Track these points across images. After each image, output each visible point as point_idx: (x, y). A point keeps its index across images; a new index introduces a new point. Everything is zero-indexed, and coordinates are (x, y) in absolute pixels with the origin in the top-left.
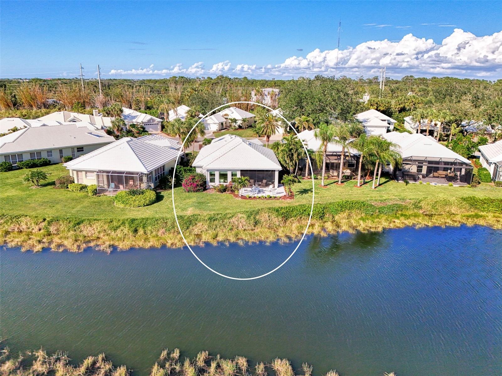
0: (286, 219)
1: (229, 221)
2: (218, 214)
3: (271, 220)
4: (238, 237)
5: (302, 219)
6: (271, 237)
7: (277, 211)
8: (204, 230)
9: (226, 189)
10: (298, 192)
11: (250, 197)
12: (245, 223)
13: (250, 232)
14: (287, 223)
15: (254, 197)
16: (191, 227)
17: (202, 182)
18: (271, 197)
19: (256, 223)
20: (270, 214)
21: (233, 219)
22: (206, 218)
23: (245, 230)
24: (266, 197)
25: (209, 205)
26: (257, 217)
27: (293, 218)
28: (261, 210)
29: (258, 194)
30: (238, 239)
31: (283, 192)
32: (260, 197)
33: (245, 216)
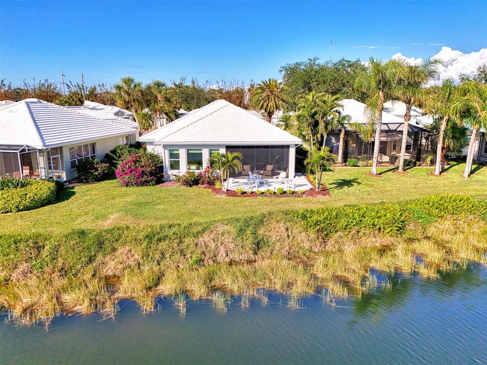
0: (326, 235)
1: (196, 241)
2: (170, 226)
3: (291, 238)
4: (213, 283)
5: (361, 234)
6: (299, 283)
7: (304, 217)
8: (133, 264)
9: (199, 180)
10: (334, 183)
11: (244, 193)
12: (232, 246)
13: (246, 268)
14: (329, 244)
15: (252, 192)
16: (100, 257)
17: (154, 168)
18: (285, 192)
19: (258, 246)
20: (289, 224)
21: (206, 238)
22: (141, 236)
23: (231, 264)
24: (275, 193)
25: (158, 207)
26: (261, 232)
27: (339, 233)
28: (267, 216)
29: (258, 187)
30: (214, 290)
31: (306, 185)
32: (263, 193)
33: (233, 230)
